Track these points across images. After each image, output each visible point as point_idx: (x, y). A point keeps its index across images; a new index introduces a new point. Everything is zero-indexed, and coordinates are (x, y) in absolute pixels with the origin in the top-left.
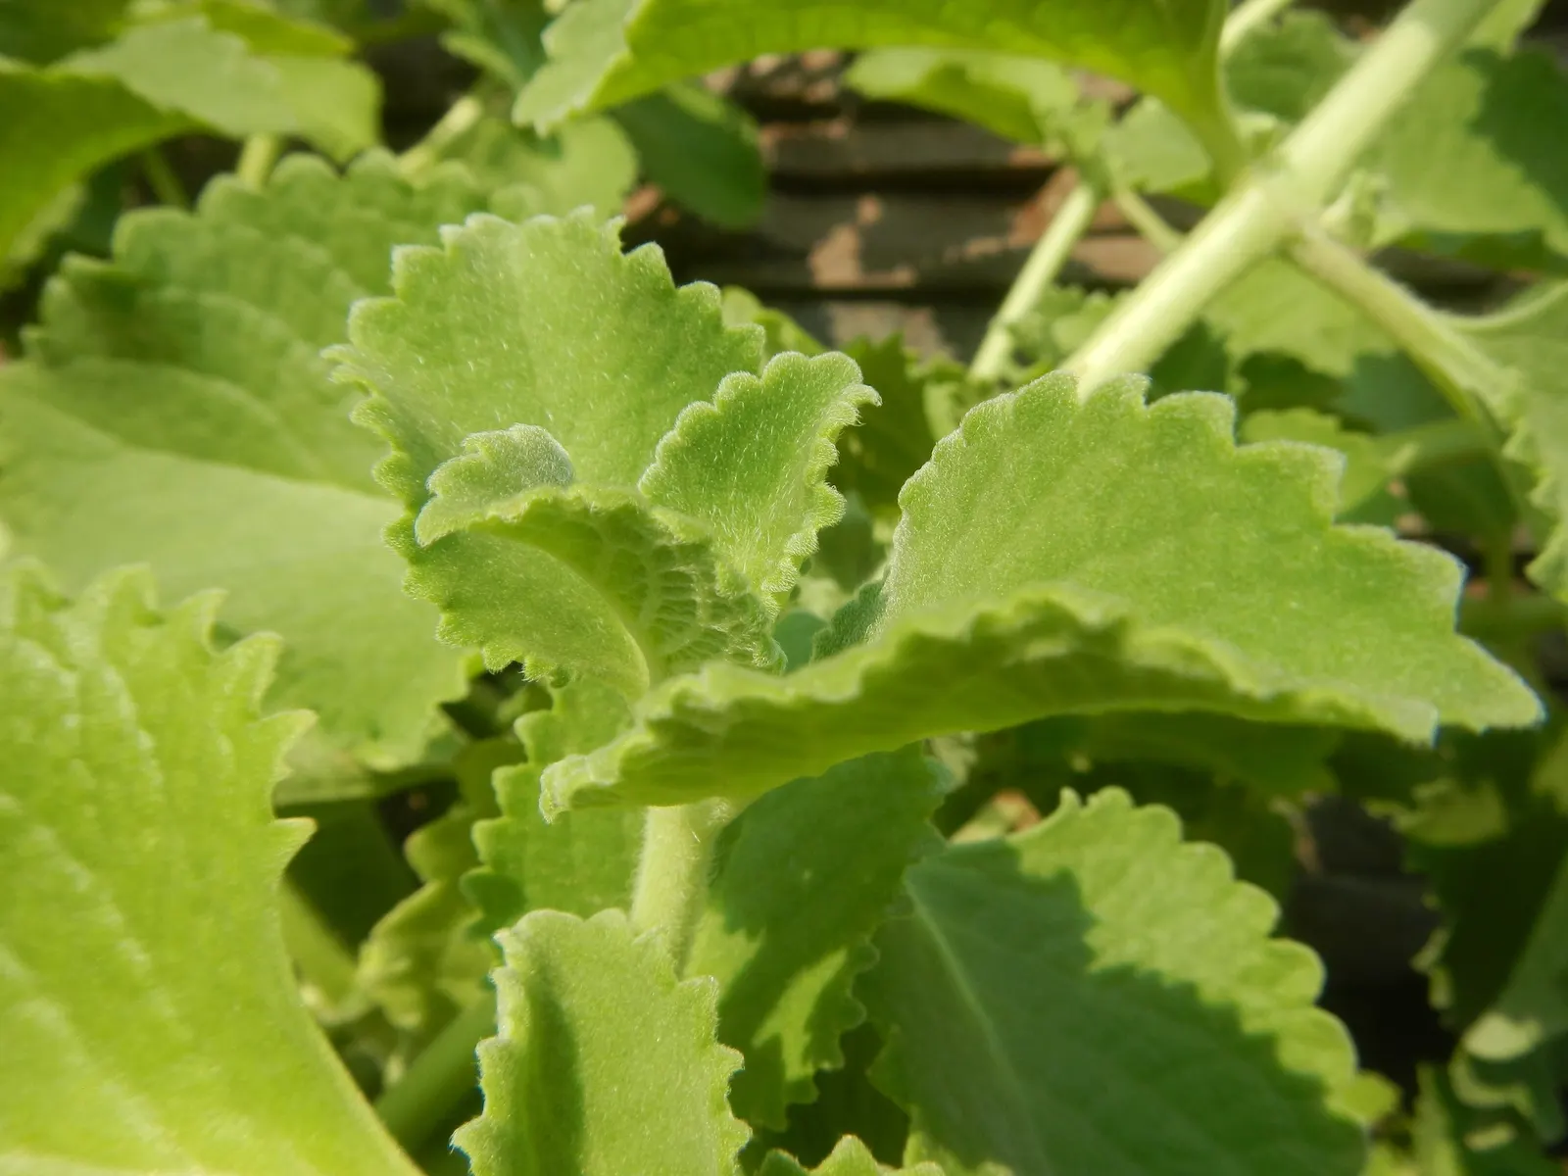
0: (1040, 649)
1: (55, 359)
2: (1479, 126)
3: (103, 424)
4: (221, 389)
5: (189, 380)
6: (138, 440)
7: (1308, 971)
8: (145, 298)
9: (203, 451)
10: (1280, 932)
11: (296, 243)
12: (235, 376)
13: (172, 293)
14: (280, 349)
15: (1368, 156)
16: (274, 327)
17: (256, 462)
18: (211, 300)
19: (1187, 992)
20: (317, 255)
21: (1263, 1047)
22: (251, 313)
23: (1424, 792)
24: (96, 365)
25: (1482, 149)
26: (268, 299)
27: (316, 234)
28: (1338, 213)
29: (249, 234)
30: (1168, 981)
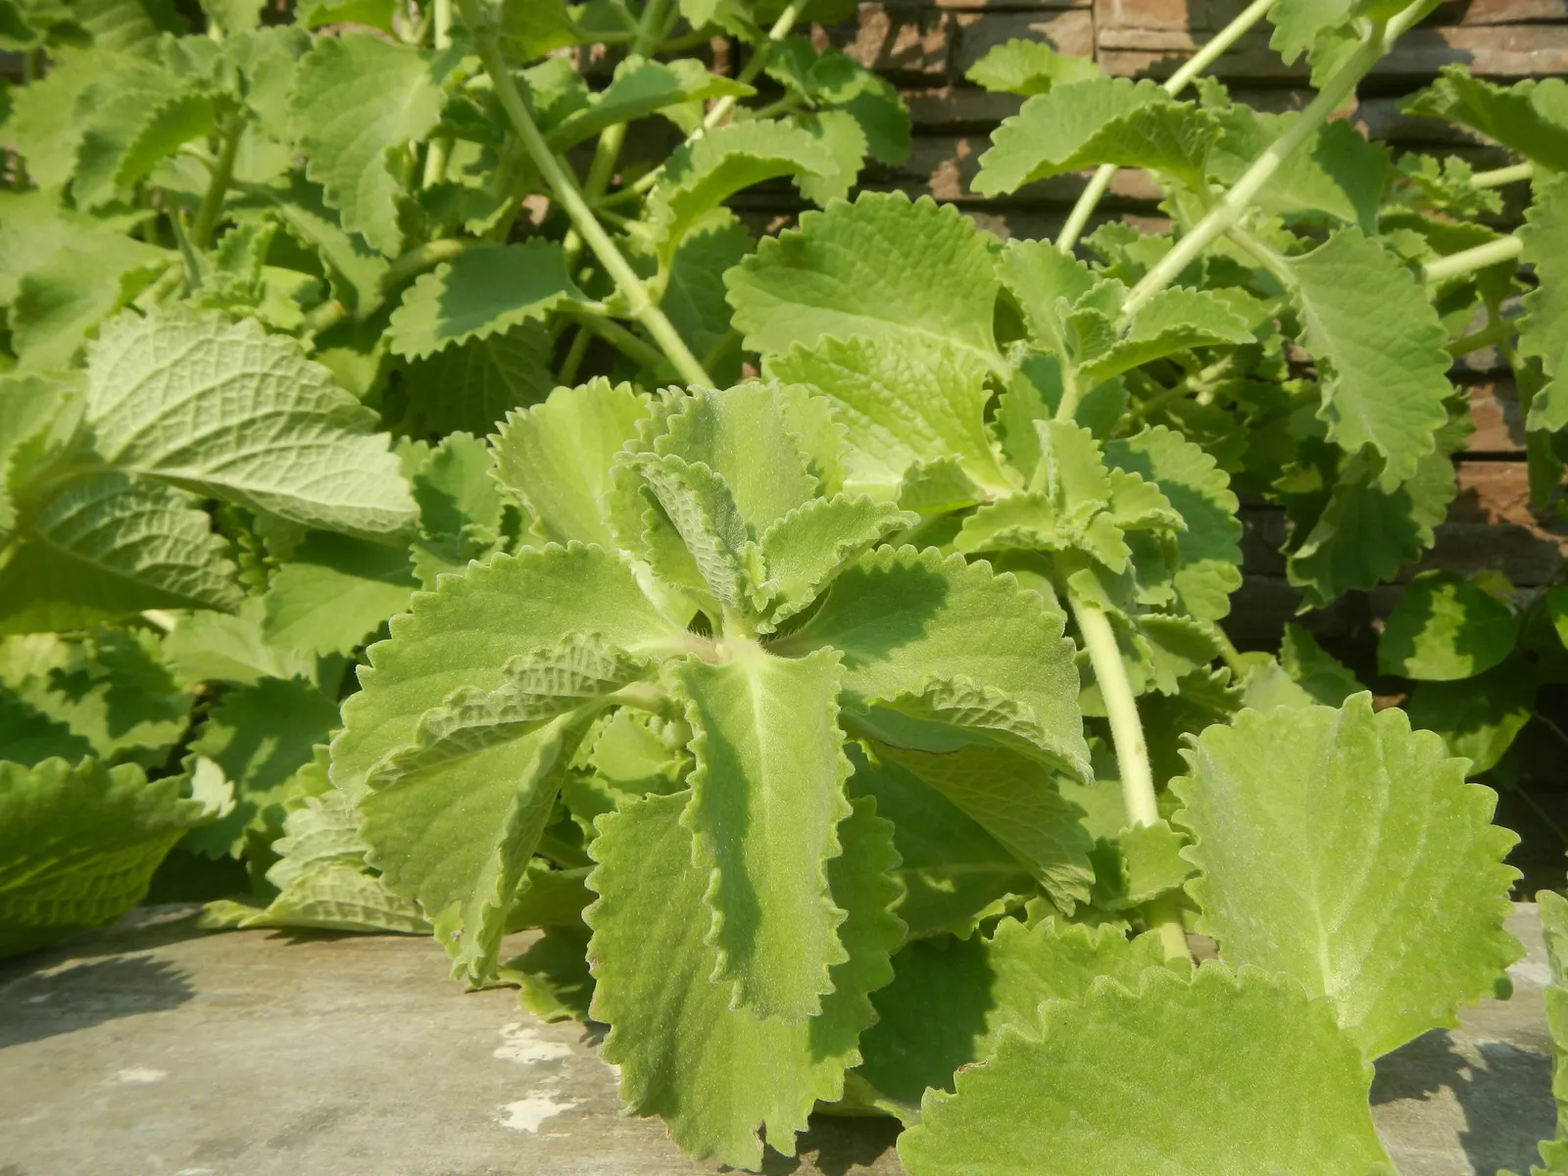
0: (1183, 333)
1: (754, 267)
2: (1315, 156)
3: (774, 293)
4: (827, 279)
5: (815, 275)
6: (791, 299)
7: (1226, 479)
8: (808, 244)
9: (816, 304)
10: (1216, 467)
11: (862, 223)
12: (833, 274)
13: (816, 243)
14: (853, 264)
15: (1253, 202)
16: (850, 255)
17: (838, 308)
18: (828, 245)
19: (1186, 487)
20: (870, 228)
21: (1210, 502)
22: (842, 250)
23: (1284, 467)
24: (778, 269)
25: (1317, 166)
26: (849, 245)
27: (871, 221)
28: (1244, 220)
29: (846, 220)
30: (1179, 484)
